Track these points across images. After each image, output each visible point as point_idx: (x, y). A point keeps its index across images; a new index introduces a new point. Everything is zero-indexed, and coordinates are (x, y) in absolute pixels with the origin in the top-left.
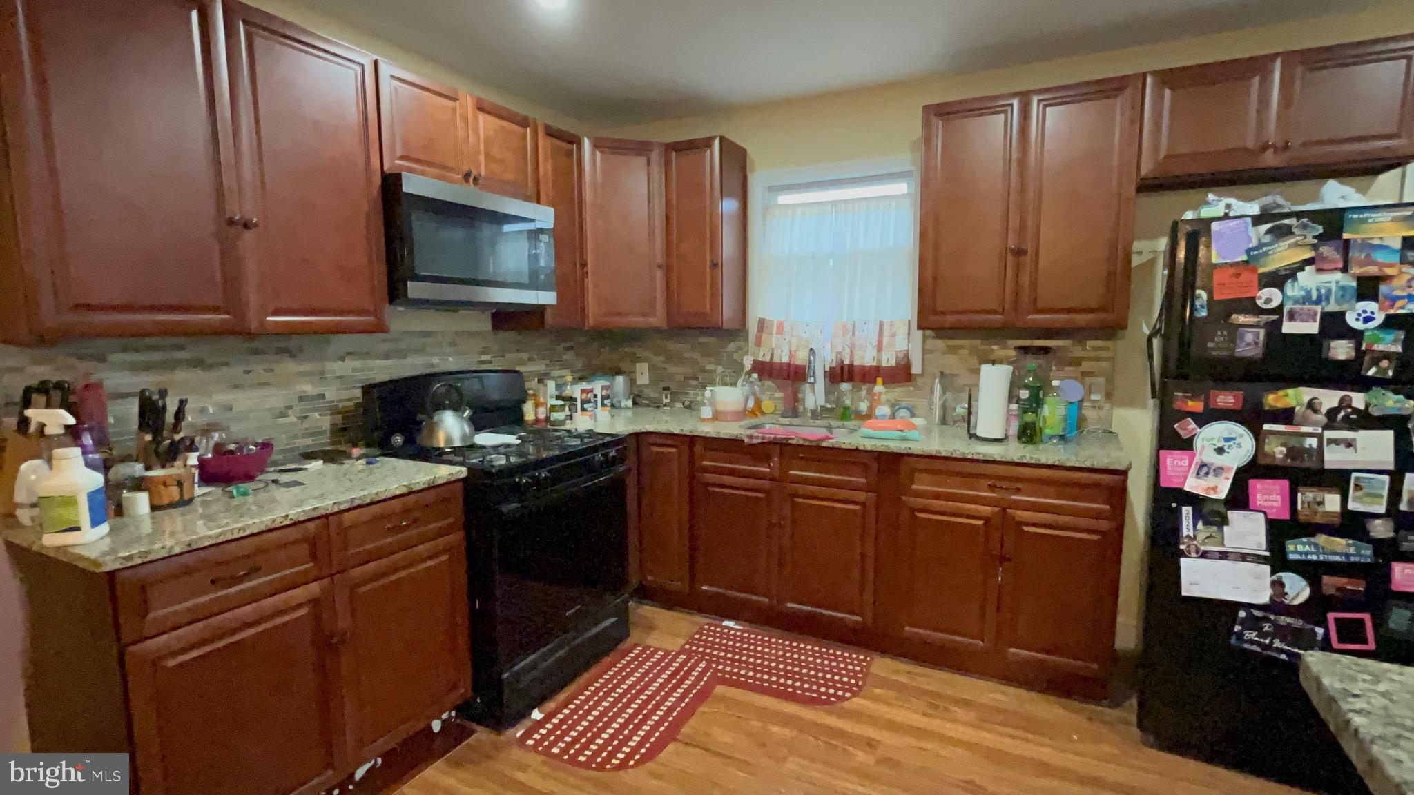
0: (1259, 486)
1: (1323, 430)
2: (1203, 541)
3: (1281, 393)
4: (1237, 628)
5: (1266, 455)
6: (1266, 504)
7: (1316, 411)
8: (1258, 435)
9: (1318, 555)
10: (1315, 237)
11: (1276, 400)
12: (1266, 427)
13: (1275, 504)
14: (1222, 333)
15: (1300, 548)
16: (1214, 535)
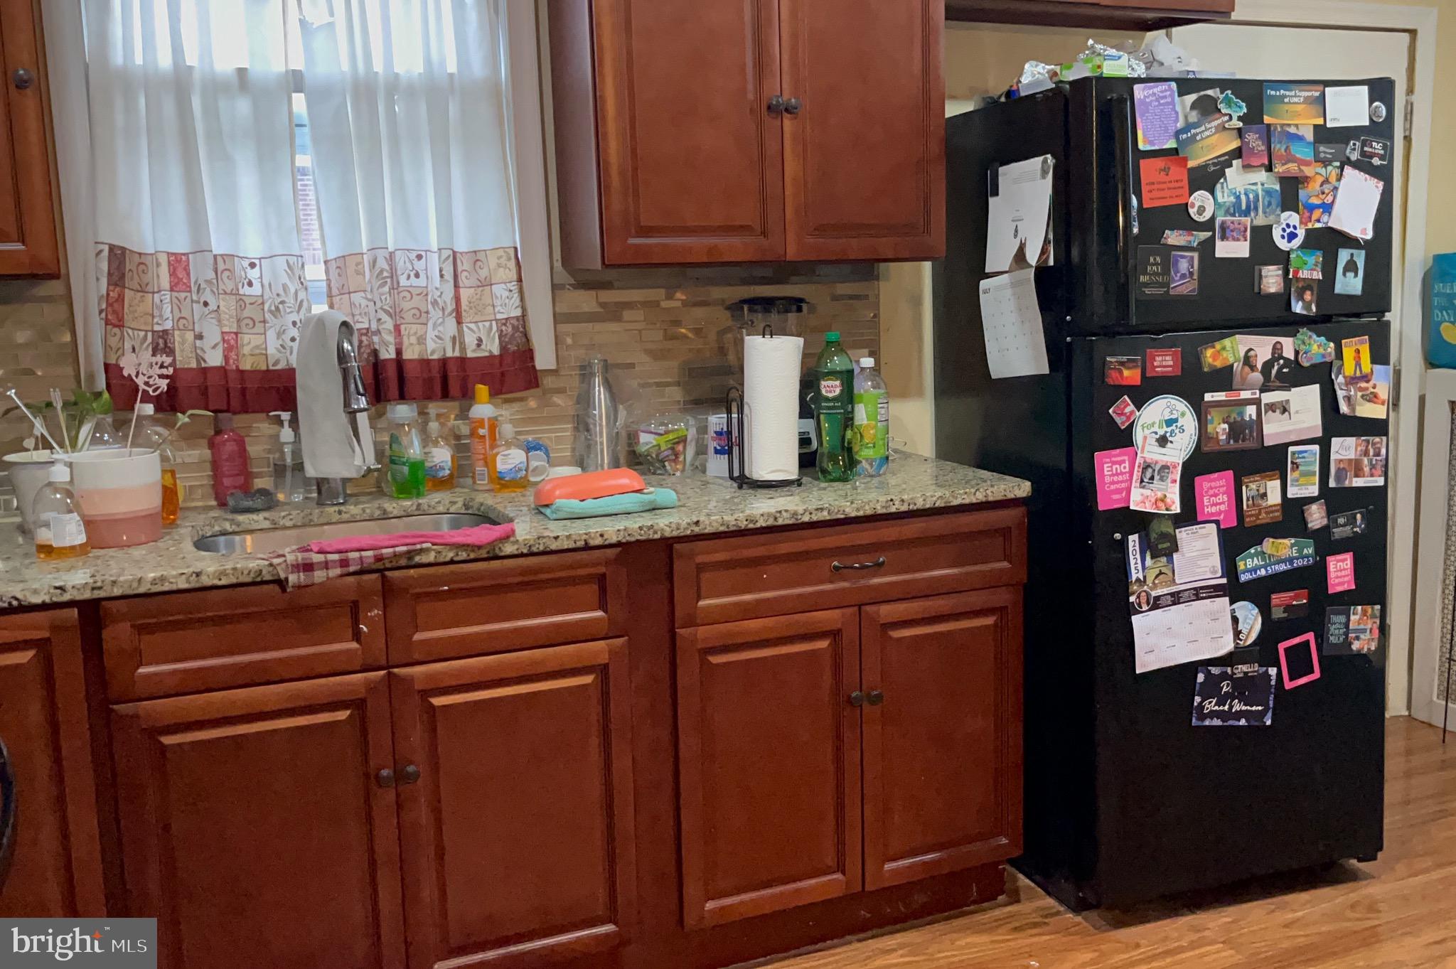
0: (1206, 485)
1: (1261, 393)
2: (1154, 583)
3: (1218, 345)
4: (1197, 699)
5: (1210, 438)
6: (1214, 509)
7: (1253, 368)
8: (1200, 410)
9: (1265, 567)
10: (1240, 118)
11: (1215, 357)
12: (1208, 397)
13: (1223, 507)
14: (1155, 259)
15: (1249, 561)
16: (1164, 570)
